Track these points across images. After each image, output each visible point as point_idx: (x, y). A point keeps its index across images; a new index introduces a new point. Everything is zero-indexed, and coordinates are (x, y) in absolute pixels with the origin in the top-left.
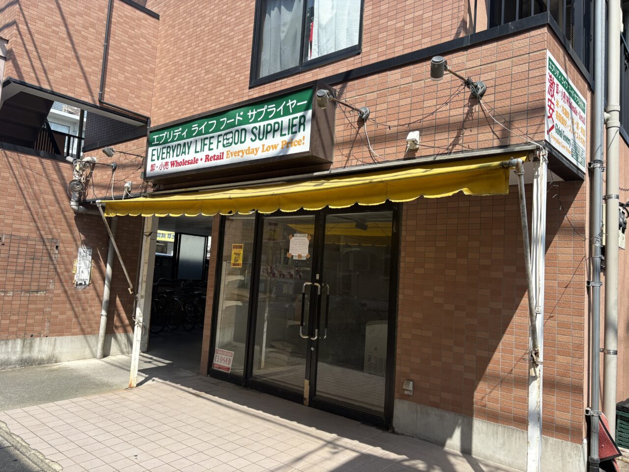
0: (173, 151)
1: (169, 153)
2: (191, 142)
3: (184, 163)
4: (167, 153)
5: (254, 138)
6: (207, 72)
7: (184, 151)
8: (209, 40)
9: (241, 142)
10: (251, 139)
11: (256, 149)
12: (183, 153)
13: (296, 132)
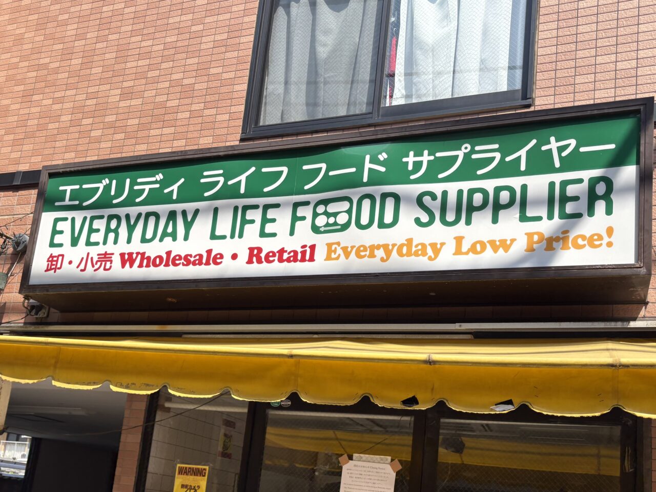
0: (131, 229)
1: (116, 231)
2: (197, 212)
3: (170, 260)
4: (108, 230)
5: (425, 218)
6: (127, 94)
7: (170, 230)
8: (133, 33)
9: (382, 225)
10: (418, 221)
11: (433, 245)
12: (165, 234)
13: (578, 216)
